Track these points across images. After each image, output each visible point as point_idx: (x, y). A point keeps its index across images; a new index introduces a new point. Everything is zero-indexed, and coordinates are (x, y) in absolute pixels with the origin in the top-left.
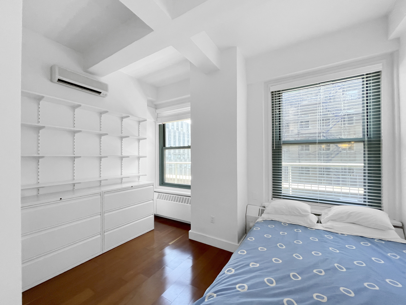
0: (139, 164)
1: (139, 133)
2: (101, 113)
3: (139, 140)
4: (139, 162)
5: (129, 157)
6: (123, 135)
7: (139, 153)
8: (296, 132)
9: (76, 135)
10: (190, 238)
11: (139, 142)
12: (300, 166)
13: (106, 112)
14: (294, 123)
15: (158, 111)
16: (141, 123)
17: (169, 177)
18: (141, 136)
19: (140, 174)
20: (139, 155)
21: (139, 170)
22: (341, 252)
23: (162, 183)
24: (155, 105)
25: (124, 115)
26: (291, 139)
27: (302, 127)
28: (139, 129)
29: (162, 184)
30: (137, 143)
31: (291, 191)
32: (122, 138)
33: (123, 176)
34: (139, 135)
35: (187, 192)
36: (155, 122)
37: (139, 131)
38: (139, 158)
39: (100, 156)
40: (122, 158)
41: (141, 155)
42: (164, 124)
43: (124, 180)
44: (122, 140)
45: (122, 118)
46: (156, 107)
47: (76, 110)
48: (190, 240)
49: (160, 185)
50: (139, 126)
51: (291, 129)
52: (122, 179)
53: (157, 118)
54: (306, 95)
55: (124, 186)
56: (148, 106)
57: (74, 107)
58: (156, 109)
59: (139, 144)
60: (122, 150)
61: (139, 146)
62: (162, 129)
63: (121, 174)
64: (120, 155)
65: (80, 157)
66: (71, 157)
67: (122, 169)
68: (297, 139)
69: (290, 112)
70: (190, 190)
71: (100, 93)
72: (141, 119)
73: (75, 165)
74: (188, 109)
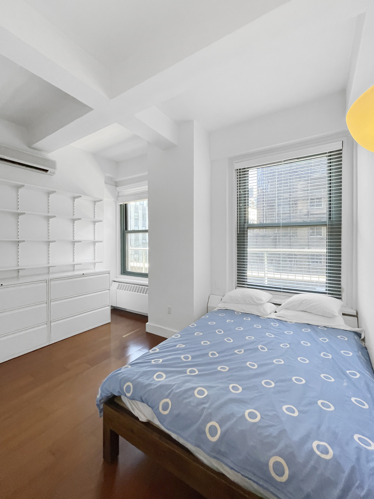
0: (95, 250)
1: (94, 214)
2: (49, 193)
3: (95, 222)
4: (94, 247)
5: (81, 242)
6: (75, 217)
7: (94, 237)
8: (305, 211)
9: (20, 217)
10: (147, 330)
11: (95, 225)
12: (310, 253)
13: (54, 192)
14: (304, 200)
15: (118, 189)
16: (96, 203)
17: (132, 265)
18: (97, 218)
19: (96, 261)
20: (94, 239)
21: (95, 257)
22: (276, 337)
23: (124, 271)
24: (116, 182)
25: (76, 195)
26: (299, 220)
27: (313, 205)
28: (94, 209)
29: (124, 273)
30: (92, 226)
31: (266, 281)
32: (74, 220)
33: (75, 263)
34: (94, 217)
35: (145, 281)
36: (116, 202)
37: (94, 212)
38: (94, 243)
39: (49, 240)
40: (74, 243)
41: (97, 239)
42: (126, 204)
43: (76, 267)
44: (74, 223)
45: (74, 198)
46: (117, 184)
47: (19, 190)
48: (147, 333)
49: (121, 274)
50: (94, 207)
51: (299, 208)
52: (74, 265)
53: (118, 197)
54: (319, 165)
55: (76, 273)
56: (105, 183)
57: (18, 187)
58: (117, 187)
59: (94, 227)
60: (74, 234)
61: (94, 229)
62: (124, 210)
63: (74, 261)
64: (71, 239)
65: (24, 241)
66: (15, 241)
67: (74, 255)
68: (306, 220)
69: (299, 186)
70: (147, 279)
71: (46, 171)
72: (97, 199)
73: (19, 250)
74: (145, 188)
